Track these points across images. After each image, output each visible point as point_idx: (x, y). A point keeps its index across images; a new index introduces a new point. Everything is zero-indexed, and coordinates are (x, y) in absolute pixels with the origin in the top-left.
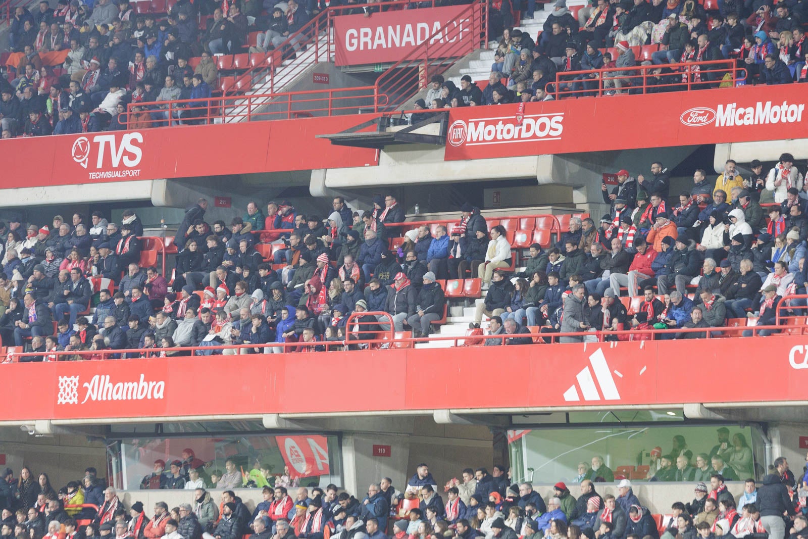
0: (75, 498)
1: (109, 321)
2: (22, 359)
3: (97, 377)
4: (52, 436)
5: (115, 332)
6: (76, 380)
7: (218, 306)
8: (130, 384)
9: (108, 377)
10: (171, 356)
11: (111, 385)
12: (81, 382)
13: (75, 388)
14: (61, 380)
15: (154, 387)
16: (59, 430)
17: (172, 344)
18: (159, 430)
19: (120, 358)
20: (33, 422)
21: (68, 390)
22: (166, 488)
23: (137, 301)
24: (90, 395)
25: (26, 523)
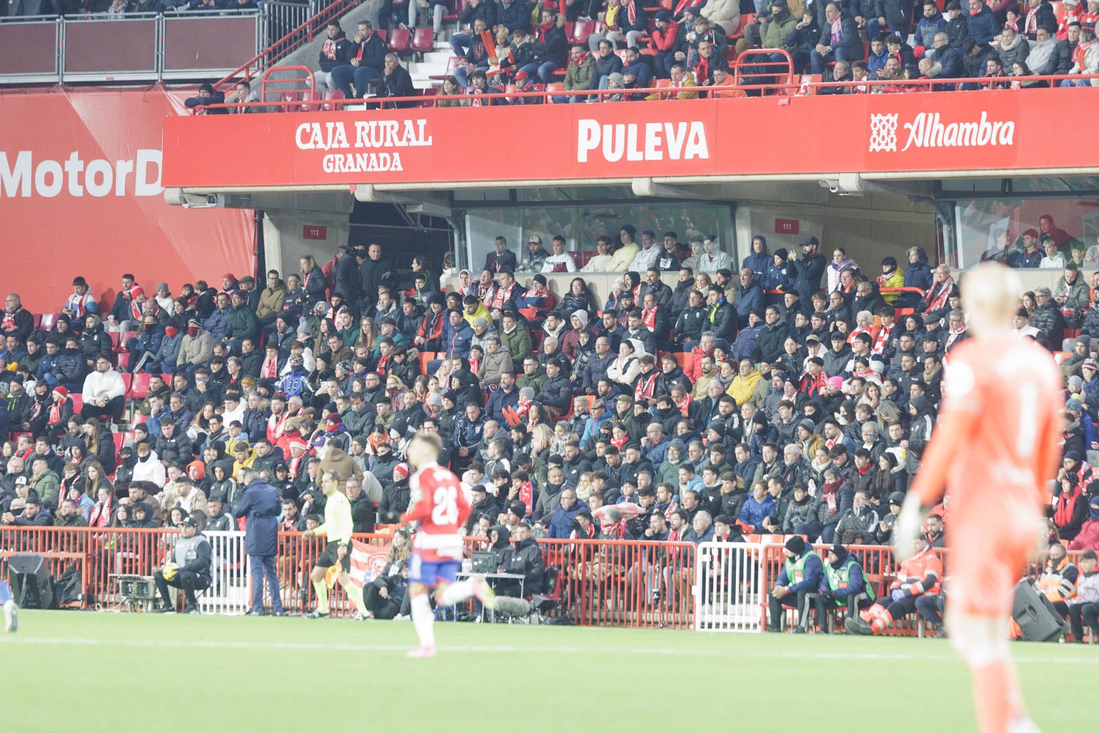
0: (892, 280)
1: (939, 39)
2: (822, 91)
3: (922, 116)
4: (862, 195)
5: (947, 53)
6: (894, 119)
7: (1089, 20)
8: (968, 124)
9: (937, 115)
10: (1027, 87)
11: (941, 127)
12: (901, 122)
13: (893, 130)
14: (874, 119)
15: (1000, 128)
16: (871, 187)
17: (1027, 72)
18: (1007, 189)
19: (953, 90)
20: (835, 176)
21: (883, 133)
22: (1018, 267)
23: (977, 15)
24: (913, 140)
25: (826, 311)
